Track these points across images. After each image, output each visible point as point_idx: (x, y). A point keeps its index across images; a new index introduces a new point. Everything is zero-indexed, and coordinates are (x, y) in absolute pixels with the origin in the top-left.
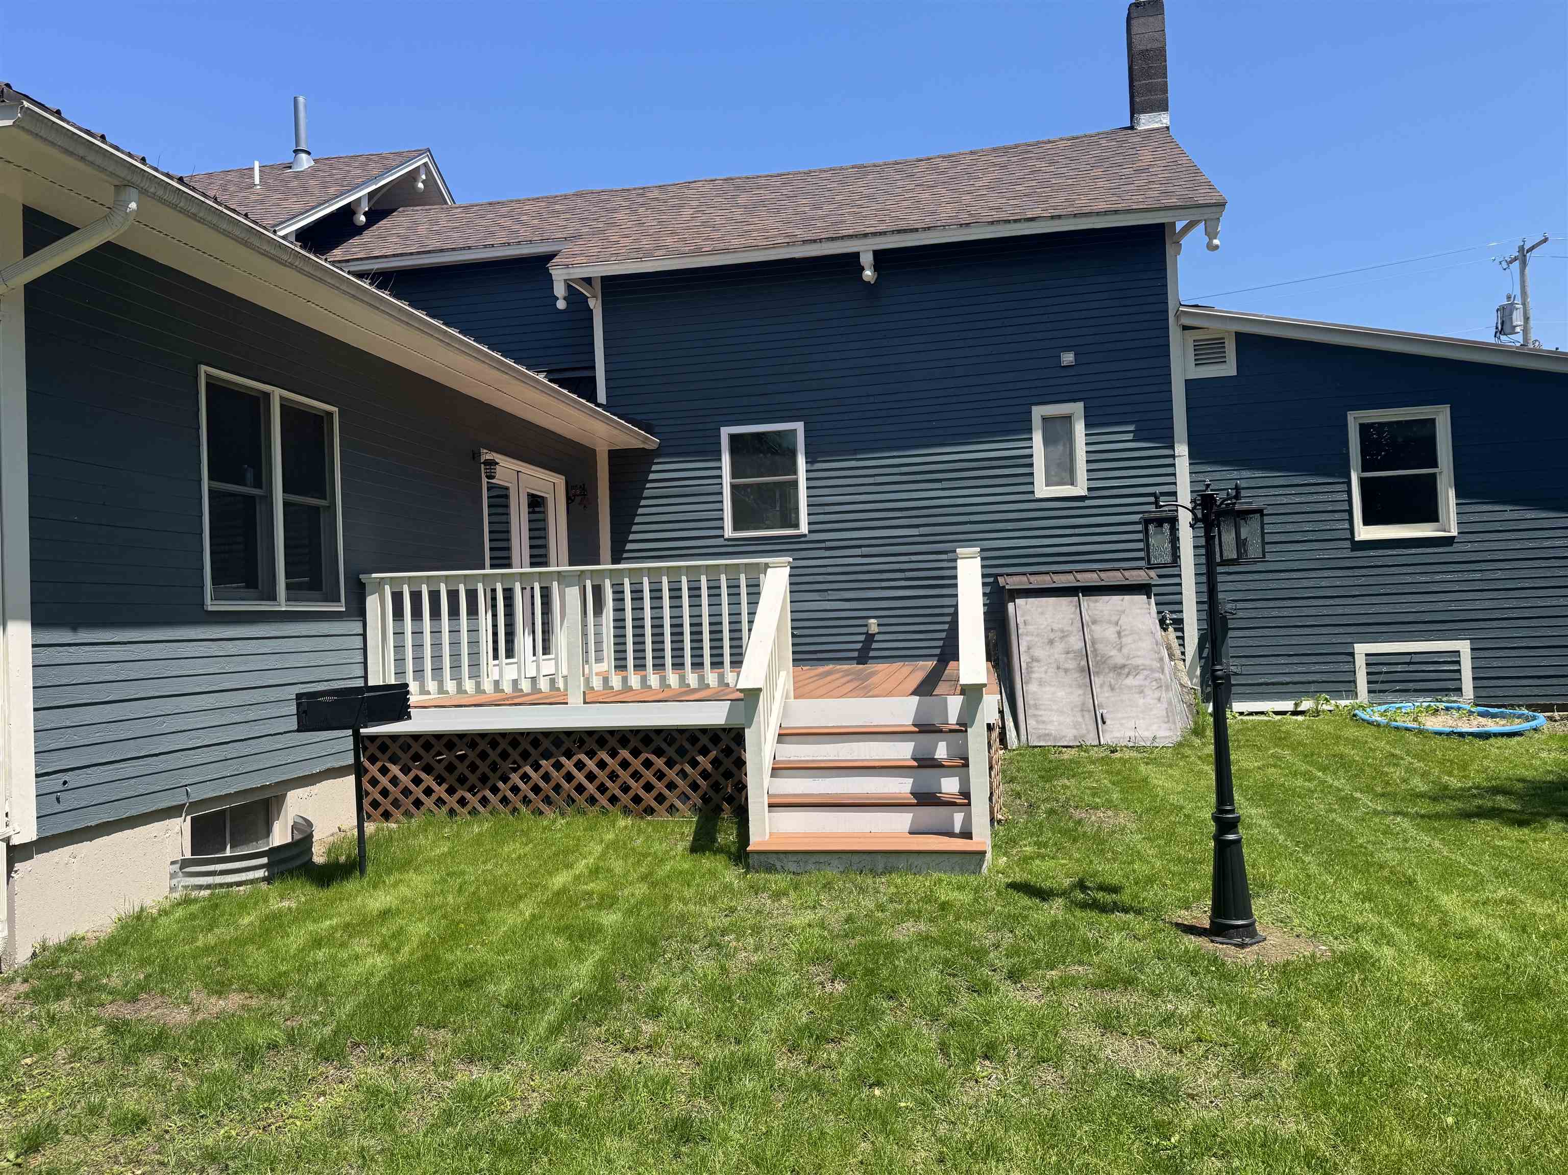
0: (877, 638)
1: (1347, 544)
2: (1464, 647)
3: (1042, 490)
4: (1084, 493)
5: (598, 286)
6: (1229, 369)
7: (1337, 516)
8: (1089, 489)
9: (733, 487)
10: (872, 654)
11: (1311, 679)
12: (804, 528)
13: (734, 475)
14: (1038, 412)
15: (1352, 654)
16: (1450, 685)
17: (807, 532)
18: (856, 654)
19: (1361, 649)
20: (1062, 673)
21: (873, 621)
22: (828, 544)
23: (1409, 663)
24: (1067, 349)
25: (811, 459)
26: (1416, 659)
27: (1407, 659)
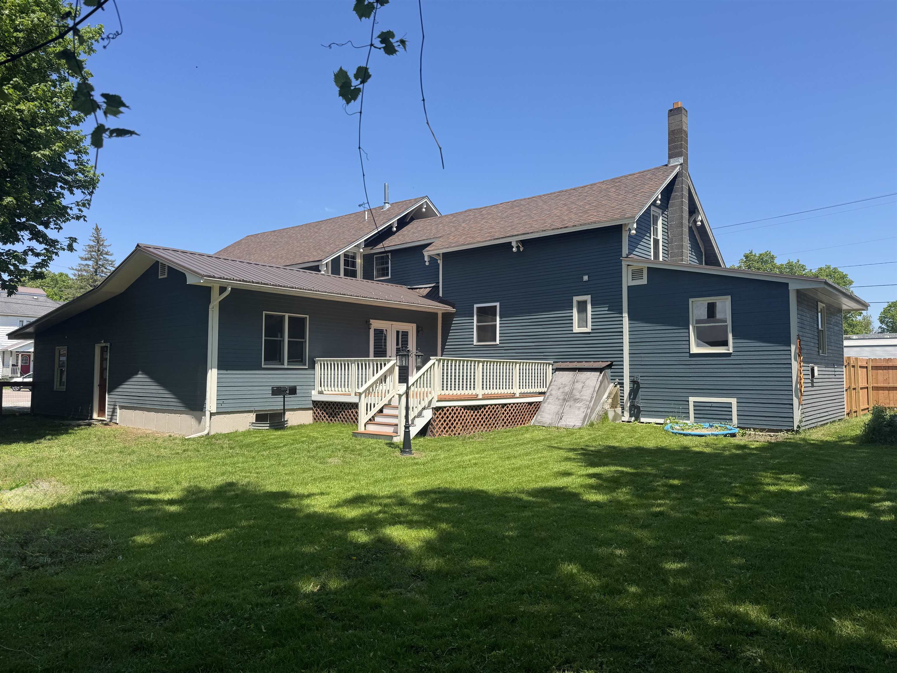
1: (688, 354)
2: (734, 401)
3: (576, 329)
4: (590, 331)
5: (441, 256)
6: (644, 281)
7: (684, 343)
8: (592, 329)
9: (478, 327)
11: (672, 411)
12: (498, 342)
13: (478, 321)
14: (576, 299)
15: (688, 401)
16: (728, 417)
17: (499, 344)
19: (692, 399)
20: (557, 400)
22: (505, 348)
23: (711, 407)
24: (585, 274)
25: (500, 318)
26: (714, 405)
27: (710, 405)
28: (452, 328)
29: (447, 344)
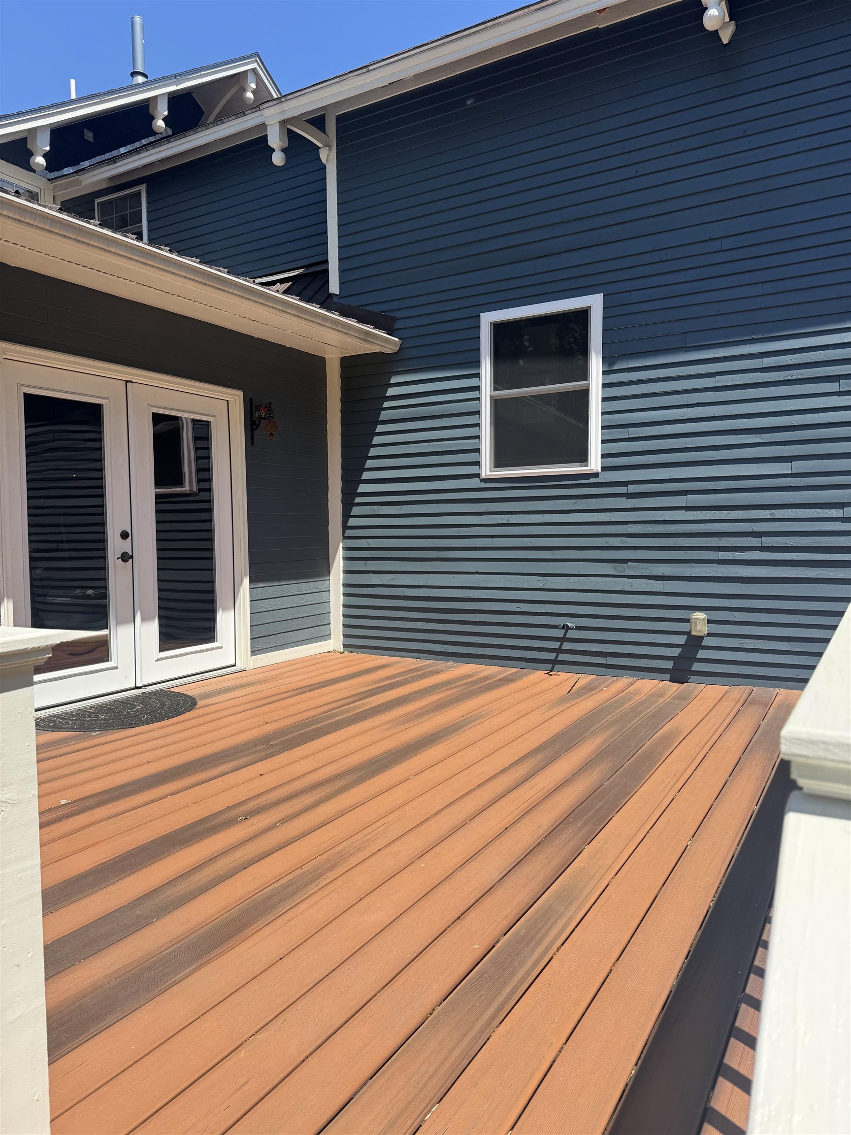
0: (706, 642)
9: (496, 403)
10: (696, 667)
12: (595, 463)
17: (599, 470)
18: (669, 665)
21: (699, 615)
22: (632, 488)
25: (608, 359)
28: (384, 415)
29: (366, 475)
